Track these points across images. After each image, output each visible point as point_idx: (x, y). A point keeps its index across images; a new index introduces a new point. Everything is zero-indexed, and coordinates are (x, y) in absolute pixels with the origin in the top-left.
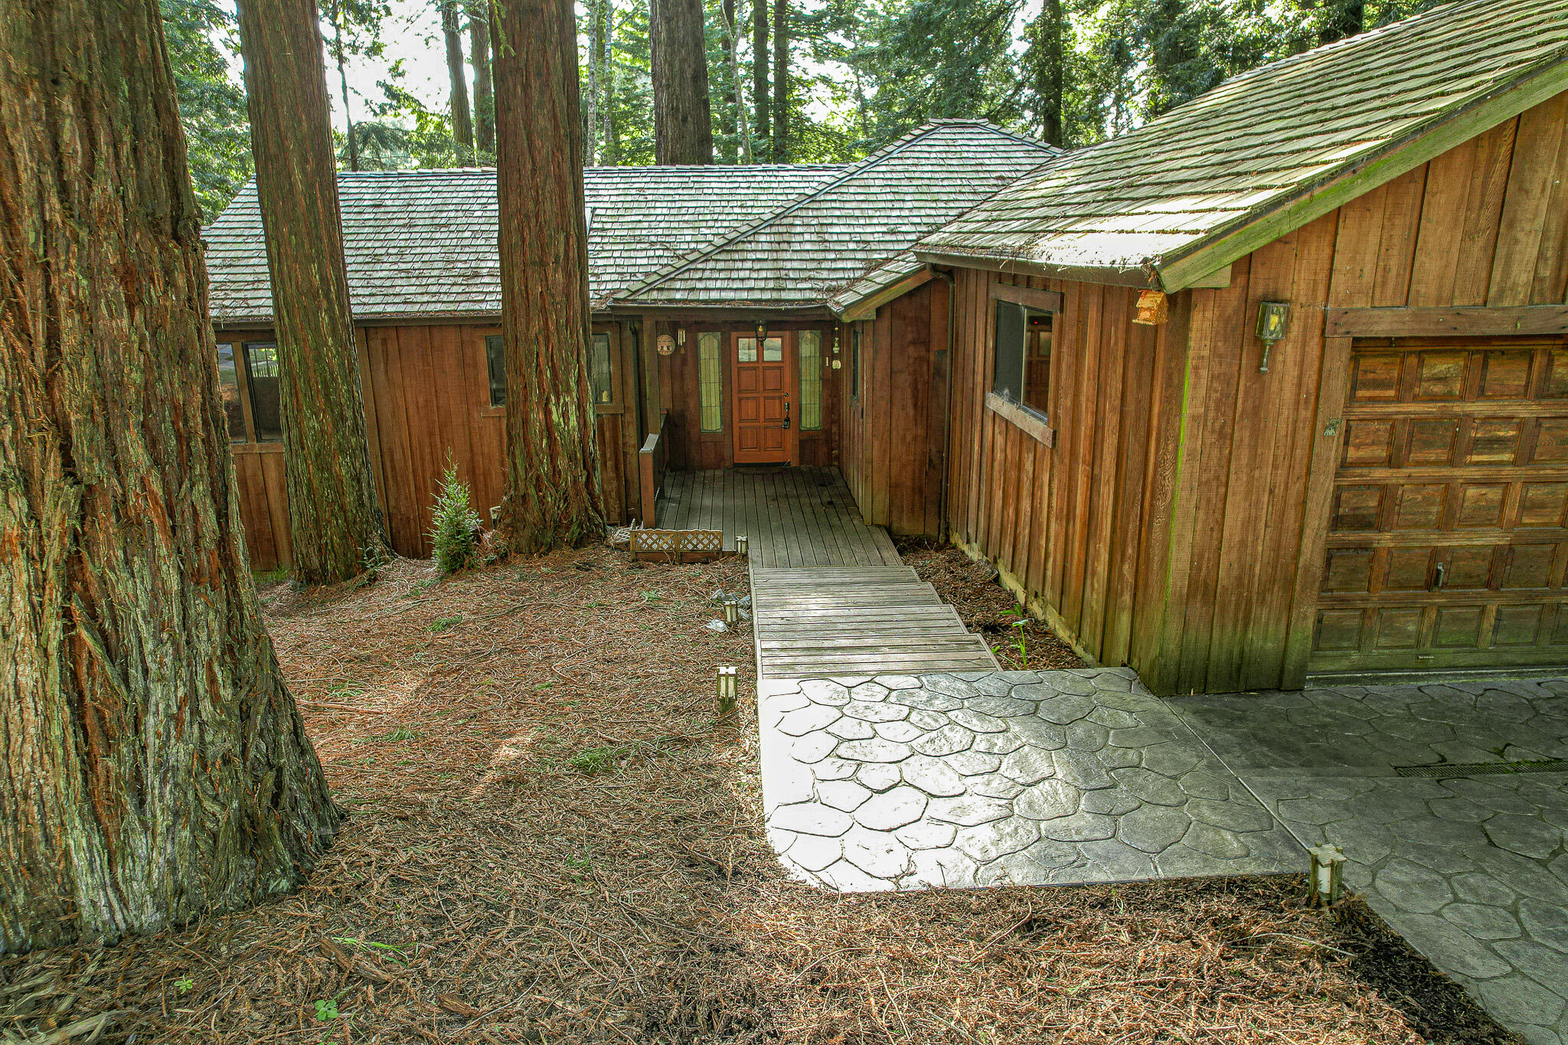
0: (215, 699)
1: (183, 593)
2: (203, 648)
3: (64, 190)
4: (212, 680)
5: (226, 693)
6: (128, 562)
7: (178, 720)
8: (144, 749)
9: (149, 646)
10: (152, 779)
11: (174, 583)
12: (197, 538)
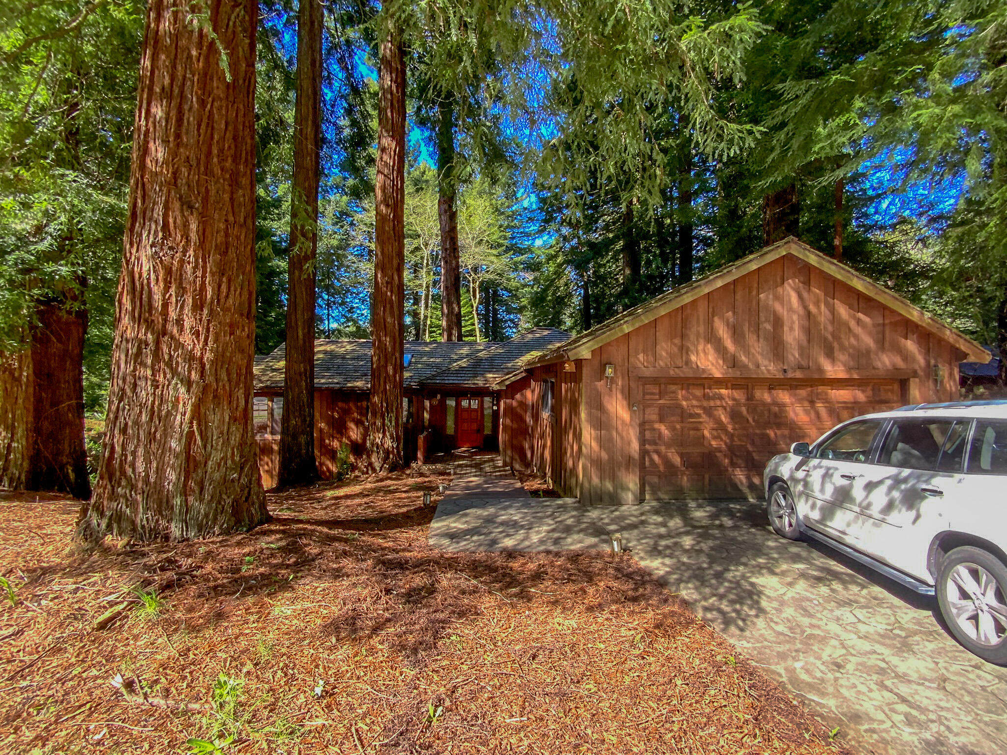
0: (233, 460)
1: (229, 423)
2: (232, 442)
3: (219, 301)
4: (233, 453)
5: (237, 459)
6: (214, 410)
7: (219, 465)
8: (206, 472)
9: (215, 438)
10: (207, 483)
11: (227, 419)
12: (237, 406)
